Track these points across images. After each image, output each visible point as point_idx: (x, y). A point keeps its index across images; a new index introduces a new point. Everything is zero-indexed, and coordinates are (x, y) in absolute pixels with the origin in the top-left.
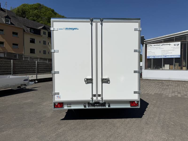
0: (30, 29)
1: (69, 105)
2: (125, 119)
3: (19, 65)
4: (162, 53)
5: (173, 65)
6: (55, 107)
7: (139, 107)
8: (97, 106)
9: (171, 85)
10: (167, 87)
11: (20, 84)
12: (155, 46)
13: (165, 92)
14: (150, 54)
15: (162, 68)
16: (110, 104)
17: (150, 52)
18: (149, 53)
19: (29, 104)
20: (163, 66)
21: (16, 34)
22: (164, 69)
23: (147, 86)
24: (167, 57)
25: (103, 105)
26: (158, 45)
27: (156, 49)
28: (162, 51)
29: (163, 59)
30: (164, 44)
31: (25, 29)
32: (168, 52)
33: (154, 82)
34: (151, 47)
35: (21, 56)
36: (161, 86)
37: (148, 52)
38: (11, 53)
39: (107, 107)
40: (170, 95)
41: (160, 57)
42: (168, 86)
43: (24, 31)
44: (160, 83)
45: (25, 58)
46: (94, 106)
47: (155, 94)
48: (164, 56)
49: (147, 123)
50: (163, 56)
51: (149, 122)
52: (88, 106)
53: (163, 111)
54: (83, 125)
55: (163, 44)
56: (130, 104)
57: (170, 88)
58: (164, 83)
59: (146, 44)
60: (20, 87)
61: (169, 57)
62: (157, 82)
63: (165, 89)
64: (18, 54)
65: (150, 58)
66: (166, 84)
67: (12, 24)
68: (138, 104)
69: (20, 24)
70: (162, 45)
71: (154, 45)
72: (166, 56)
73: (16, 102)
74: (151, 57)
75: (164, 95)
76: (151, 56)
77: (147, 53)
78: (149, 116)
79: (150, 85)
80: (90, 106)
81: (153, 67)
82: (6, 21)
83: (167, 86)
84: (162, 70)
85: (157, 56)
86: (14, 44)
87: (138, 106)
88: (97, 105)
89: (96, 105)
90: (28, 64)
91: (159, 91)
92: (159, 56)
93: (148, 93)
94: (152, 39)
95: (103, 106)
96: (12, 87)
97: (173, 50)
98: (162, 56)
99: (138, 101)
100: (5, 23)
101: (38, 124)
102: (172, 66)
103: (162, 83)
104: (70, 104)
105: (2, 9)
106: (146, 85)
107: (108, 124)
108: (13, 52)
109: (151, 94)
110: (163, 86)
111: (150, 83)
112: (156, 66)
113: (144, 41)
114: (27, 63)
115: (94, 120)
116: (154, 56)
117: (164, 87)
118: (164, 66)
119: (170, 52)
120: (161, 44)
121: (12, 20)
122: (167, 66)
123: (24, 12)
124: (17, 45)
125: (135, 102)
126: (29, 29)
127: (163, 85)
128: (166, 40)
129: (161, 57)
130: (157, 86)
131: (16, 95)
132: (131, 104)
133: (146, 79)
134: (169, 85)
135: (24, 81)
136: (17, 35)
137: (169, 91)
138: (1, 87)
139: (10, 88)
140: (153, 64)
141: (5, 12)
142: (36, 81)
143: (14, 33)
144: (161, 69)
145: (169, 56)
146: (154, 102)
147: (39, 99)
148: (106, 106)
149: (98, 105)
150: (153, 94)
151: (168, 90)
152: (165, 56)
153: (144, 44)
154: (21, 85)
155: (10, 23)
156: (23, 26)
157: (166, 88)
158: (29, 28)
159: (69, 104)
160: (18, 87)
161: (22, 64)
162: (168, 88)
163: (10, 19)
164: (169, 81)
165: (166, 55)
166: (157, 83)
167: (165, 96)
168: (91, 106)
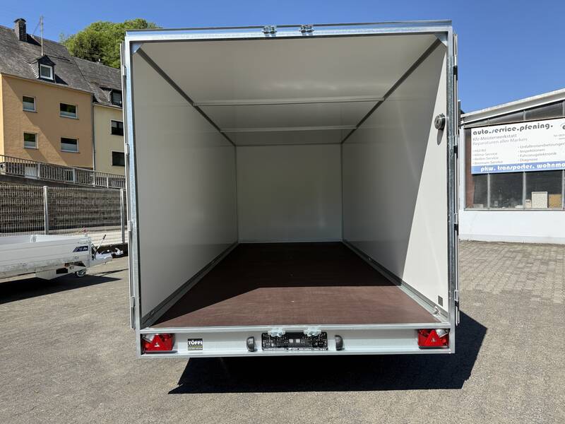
0: (111, 94)
1: (196, 343)
2: (401, 391)
3: (79, 202)
4: (523, 154)
5: (561, 193)
6: (146, 349)
7: (451, 350)
8: (295, 347)
9: (556, 261)
10: (543, 268)
11: (64, 262)
12: (499, 134)
13: (537, 285)
14: (481, 159)
15: (521, 204)
16: (344, 341)
17: (484, 153)
18: (478, 155)
19: (79, 330)
20: (527, 198)
21: (72, 109)
22: (528, 205)
23: (475, 265)
24: (539, 168)
25: (316, 344)
26: (509, 130)
27: (501, 142)
28: (523, 149)
29: (527, 176)
30: (529, 124)
31: (97, 96)
32: (542, 152)
33: (496, 251)
34: (485, 135)
35: (85, 174)
36: (520, 265)
37: (476, 153)
38: (56, 167)
39: (332, 349)
40: (555, 295)
41: (514, 169)
42: (545, 263)
43: (95, 100)
44: (518, 252)
45: (97, 179)
46: (286, 347)
47: (503, 292)
48: (529, 164)
49: (482, 412)
50: (526, 164)
51: (491, 405)
52: (264, 347)
53: (539, 358)
54: (245, 418)
55: (523, 125)
56: (417, 339)
57: (554, 271)
58: (530, 254)
59: (467, 126)
60: (64, 270)
61: (545, 166)
62: (506, 249)
63: (536, 275)
64: (76, 170)
65: (482, 171)
66: (540, 257)
67: (58, 79)
68: (447, 337)
69: (82, 80)
70: (522, 129)
71: (496, 131)
72: (535, 165)
73: (41, 320)
74: (486, 169)
75: (537, 296)
76: (484, 167)
77: (473, 157)
78: (489, 379)
79: (485, 261)
80: (271, 347)
81: (492, 202)
82: (43, 72)
83: (542, 263)
84: (524, 210)
85: (506, 166)
86: (64, 141)
87: (448, 348)
88: (295, 341)
89: (291, 341)
90: (104, 198)
91: (517, 281)
92: (513, 165)
93: (478, 288)
94: (489, 109)
95: (316, 347)
96: (39, 270)
97: (560, 145)
98: (521, 165)
99: (449, 329)
100: (40, 78)
101: (88, 408)
102: (557, 196)
103: (526, 255)
104: (198, 340)
105: (29, 36)
106: (470, 262)
107: (334, 415)
108: (63, 164)
109: (490, 295)
110: (528, 263)
111: (483, 255)
112: (501, 199)
113: (462, 116)
114: (102, 195)
115: (286, 393)
116: (496, 167)
117: (535, 269)
118: (529, 197)
119: (548, 150)
120: (518, 126)
121: (60, 70)
122: (540, 198)
123: (97, 45)
124: (73, 142)
125: (435, 333)
126: (107, 94)
127: (529, 261)
128: (533, 113)
129: (519, 167)
130: (508, 262)
131: (50, 295)
132: (420, 340)
133: (469, 240)
134: (550, 260)
135: (74, 251)
136: (75, 112)
137: (554, 283)
138: (4, 273)
139: (33, 276)
140: (491, 189)
141: (39, 47)
142: (117, 251)
143: (64, 107)
144: (519, 207)
145: (546, 163)
146: (504, 322)
147: (116, 310)
148: (327, 346)
149: (298, 341)
150: (497, 293)
151: (549, 279)
152: (532, 164)
153: (463, 127)
154: (67, 264)
155: (51, 78)
156: (92, 87)
157: (540, 271)
158: (109, 90)
159: (195, 340)
160: (59, 271)
161: (85, 198)
162: (547, 270)
163: (53, 65)
164: (547, 248)
165: (535, 161)
166: (506, 252)
167: (538, 299)
168: (273, 345)
